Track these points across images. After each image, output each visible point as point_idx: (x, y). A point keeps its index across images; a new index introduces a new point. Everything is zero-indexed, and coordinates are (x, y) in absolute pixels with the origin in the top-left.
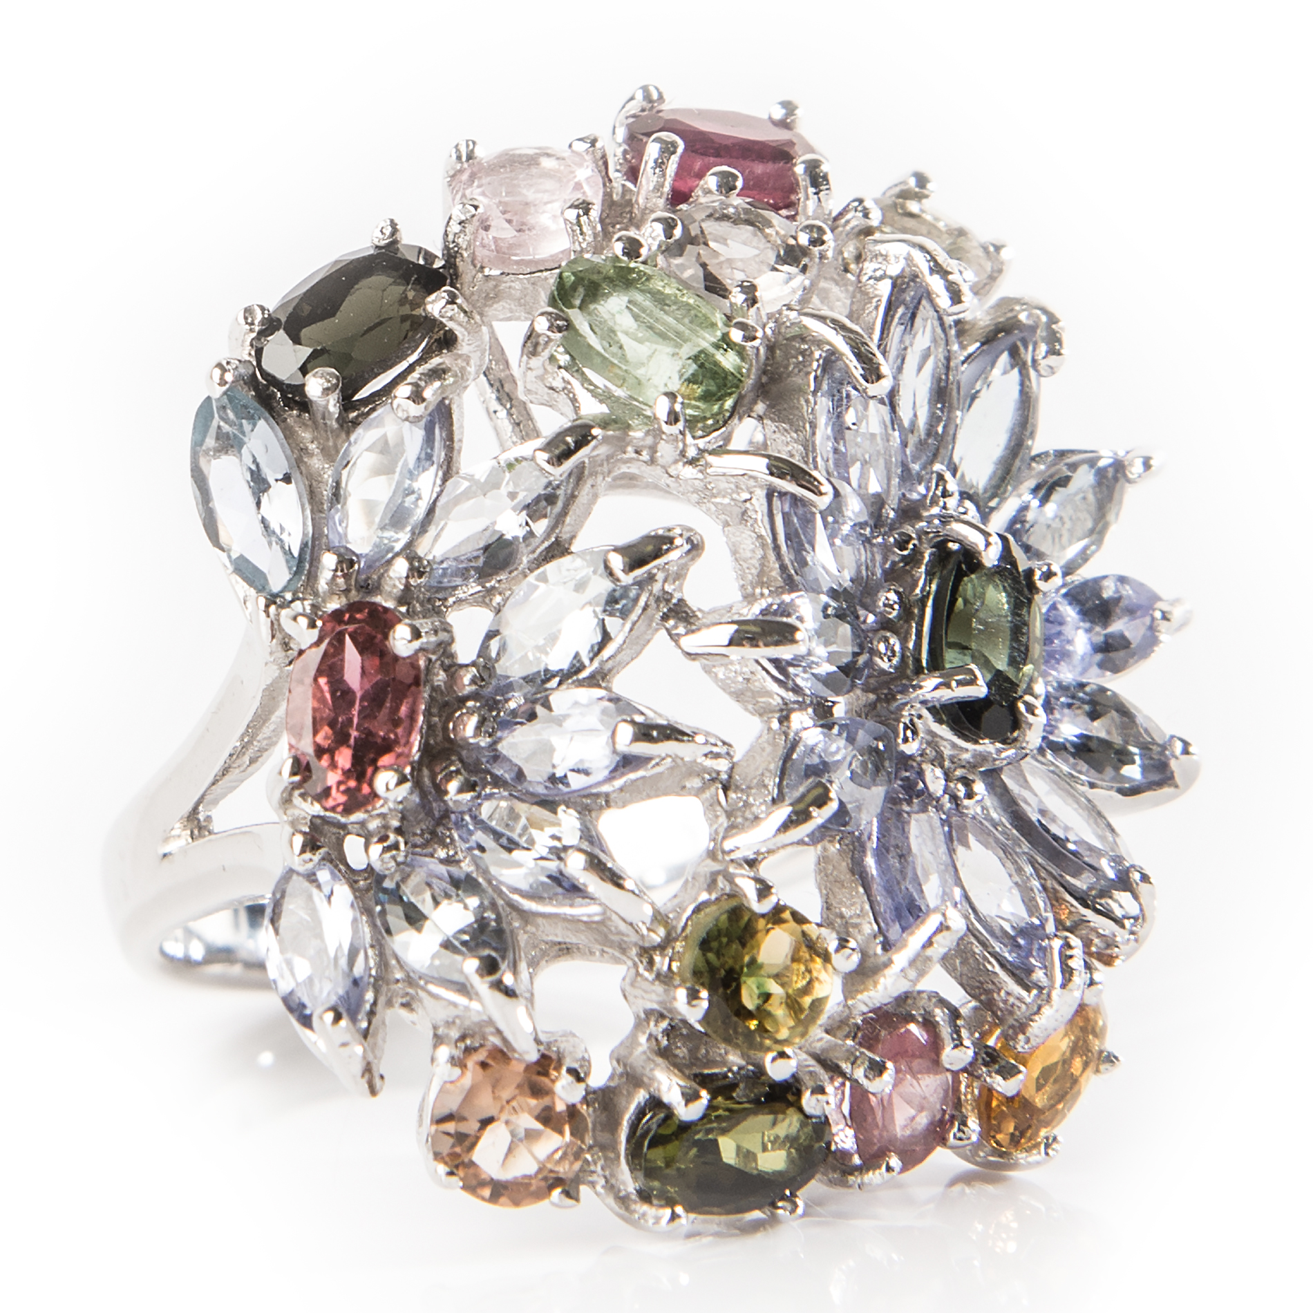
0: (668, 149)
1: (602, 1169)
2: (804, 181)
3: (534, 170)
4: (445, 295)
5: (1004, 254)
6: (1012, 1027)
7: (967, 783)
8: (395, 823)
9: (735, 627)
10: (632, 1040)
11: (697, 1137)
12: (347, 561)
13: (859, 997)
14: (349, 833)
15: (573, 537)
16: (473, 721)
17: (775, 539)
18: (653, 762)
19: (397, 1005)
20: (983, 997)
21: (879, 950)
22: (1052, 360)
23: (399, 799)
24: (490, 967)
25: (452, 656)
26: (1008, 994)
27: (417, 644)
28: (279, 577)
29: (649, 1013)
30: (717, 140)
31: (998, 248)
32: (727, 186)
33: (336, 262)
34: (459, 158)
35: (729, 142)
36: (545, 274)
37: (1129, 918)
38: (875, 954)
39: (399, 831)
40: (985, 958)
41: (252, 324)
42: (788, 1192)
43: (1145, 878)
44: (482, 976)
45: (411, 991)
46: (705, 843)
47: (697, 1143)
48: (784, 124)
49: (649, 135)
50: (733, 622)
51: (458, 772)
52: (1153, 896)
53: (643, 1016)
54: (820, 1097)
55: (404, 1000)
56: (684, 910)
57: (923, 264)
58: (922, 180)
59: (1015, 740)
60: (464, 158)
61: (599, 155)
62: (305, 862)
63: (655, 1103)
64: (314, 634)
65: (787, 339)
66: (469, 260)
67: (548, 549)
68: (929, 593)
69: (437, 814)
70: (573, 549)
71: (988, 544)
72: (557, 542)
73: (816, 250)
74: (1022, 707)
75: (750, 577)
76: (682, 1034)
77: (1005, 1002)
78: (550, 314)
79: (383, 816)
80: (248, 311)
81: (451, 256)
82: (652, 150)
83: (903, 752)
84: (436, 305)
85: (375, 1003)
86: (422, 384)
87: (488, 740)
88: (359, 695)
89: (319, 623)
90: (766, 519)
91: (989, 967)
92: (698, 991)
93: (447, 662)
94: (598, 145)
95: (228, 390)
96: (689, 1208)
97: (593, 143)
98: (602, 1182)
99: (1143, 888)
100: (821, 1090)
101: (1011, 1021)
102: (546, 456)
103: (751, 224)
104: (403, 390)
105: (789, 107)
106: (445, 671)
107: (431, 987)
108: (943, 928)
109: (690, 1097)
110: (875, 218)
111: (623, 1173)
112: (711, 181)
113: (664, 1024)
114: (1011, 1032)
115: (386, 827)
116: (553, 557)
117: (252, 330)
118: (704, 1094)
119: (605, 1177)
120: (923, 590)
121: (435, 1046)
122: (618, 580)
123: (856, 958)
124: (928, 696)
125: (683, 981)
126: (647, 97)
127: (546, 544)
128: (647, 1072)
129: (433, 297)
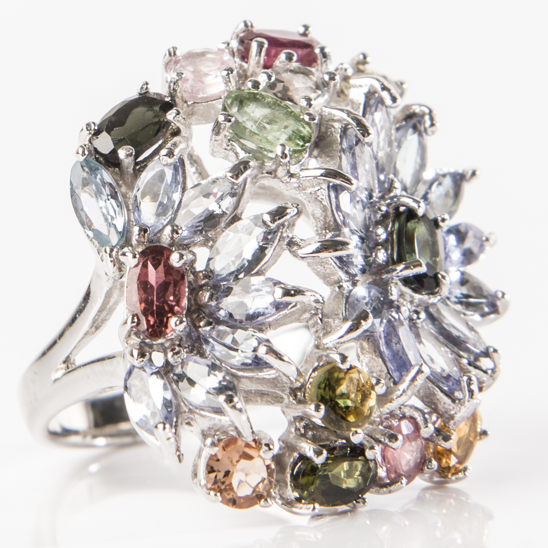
0: (261, 46)
1: (278, 491)
2: (320, 56)
3: (204, 58)
4: (175, 111)
5: (404, 86)
6: (447, 418)
7: (417, 313)
8: (177, 343)
9: (320, 243)
10: (288, 431)
11: (320, 473)
12: (144, 230)
13: (386, 406)
14: (154, 351)
15: (242, 213)
16: (207, 294)
17: (331, 207)
18: (292, 305)
19: (184, 424)
20: (433, 407)
21: (392, 385)
22: (433, 128)
23: (181, 330)
24: (230, 400)
25: (194, 268)
26: (444, 403)
27: (182, 261)
28: (114, 239)
29: (295, 418)
30: (281, 40)
31: (402, 84)
32: (289, 58)
33: (123, 102)
34: (170, 55)
35: (286, 41)
36: (214, 102)
37: (489, 369)
38: (391, 387)
39: (179, 345)
40: (433, 388)
41: (91, 129)
42: (360, 496)
43: (495, 351)
44: (227, 403)
45: (191, 416)
46: (313, 343)
47: (320, 476)
48: (305, 34)
49: (251, 40)
50: (319, 242)
51: (204, 318)
52: (499, 358)
53: (293, 420)
54: (373, 450)
55: (187, 421)
56: (308, 372)
57: (378, 87)
58: (365, 57)
59: (438, 292)
60: (172, 54)
61: (231, 50)
62: (141, 362)
63: (303, 458)
64: (136, 261)
65: (326, 121)
66: (180, 98)
67: (233, 218)
68: (394, 230)
69: (194, 338)
70: (242, 217)
71: (419, 207)
72: (236, 215)
73: (332, 83)
74: (440, 276)
75: (320, 225)
76: (310, 428)
77: (444, 407)
78: (225, 114)
79: (172, 340)
80: (88, 125)
81: (172, 96)
82: (254, 46)
83: (391, 299)
84: (170, 115)
85: (177, 422)
86: (172, 148)
87: (216, 303)
88: (155, 287)
89: (138, 256)
90: (327, 198)
91: (436, 392)
92: (320, 406)
93: (193, 270)
94: (230, 45)
95: (86, 158)
96: (321, 504)
97: (228, 44)
98: (279, 497)
99: (495, 355)
100: (372, 448)
101: (446, 416)
102: (230, 174)
103: (303, 73)
104: (164, 152)
105: (306, 27)
106: (193, 274)
107: (202, 412)
108: (420, 371)
109: (318, 453)
110: (350, 72)
111: (289, 491)
112: (282, 56)
113: (303, 424)
114: (447, 420)
115: (174, 344)
116: (235, 221)
117: (90, 134)
118: (325, 452)
119: (280, 495)
120: (391, 229)
121: (205, 439)
122: (269, 226)
123: (385, 388)
124: (400, 274)
125: (312, 401)
126: (246, 25)
127: (232, 216)
128: (298, 444)
129: (170, 112)
